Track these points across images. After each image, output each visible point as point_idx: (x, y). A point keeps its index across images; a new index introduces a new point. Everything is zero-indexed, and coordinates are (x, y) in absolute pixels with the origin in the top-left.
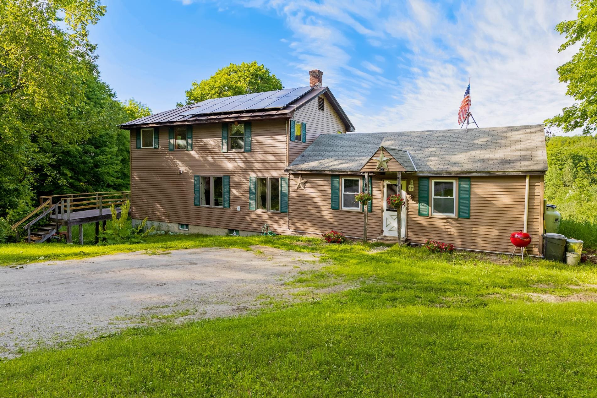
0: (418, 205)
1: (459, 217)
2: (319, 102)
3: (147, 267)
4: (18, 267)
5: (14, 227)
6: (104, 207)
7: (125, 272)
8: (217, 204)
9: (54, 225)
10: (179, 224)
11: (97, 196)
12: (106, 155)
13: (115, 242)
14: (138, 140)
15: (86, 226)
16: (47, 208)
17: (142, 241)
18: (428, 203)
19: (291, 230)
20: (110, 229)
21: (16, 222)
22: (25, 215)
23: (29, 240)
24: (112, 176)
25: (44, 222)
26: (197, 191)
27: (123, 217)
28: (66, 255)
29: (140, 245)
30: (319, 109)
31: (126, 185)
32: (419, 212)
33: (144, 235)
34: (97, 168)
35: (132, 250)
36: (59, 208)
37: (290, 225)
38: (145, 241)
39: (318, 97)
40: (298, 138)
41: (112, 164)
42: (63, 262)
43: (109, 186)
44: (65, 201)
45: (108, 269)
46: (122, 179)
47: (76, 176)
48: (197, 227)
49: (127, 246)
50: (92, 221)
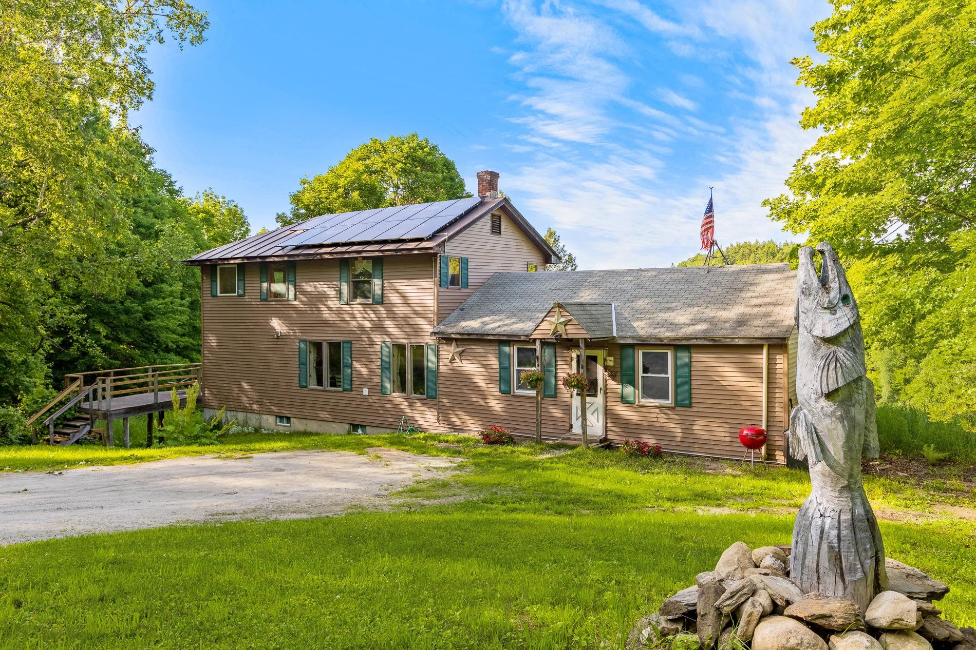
0: (620, 386)
1: (677, 404)
2: (493, 222)
3: (217, 474)
4: (56, 473)
5: (28, 422)
6: (160, 390)
7: (189, 480)
8: (333, 384)
9: (87, 419)
10: (277, 416)
11: (150, 373)
12: (164, 298)
13: (177, 442)
14: (214, 283)
15: (132, 420)
16: (76, 393)
17: (216, 442)
18: (633, 384)
19: (442, 425)
20: (170, 424)
21: (31, 414)
22: (45, 403)
23: (51, 441)
24: (174, 333)
25: (73, 415)
26: (303, 364)
27: (190, 406)
28: (113, 460)
29: (211, 447)
30: (493, 232)
31: (196, 348)
32: (622, 397)
33: (220, 433)
34: (149, 320)
35: (200, 453)
36: (95, 391)
37: (441, 418)
38: (222, 443)
39: (490, 215)
40: (454, 281)
41: (173, 312)
42: (110, 467)
43: (168, 350)
44: (104, 382)
45: (168, 476)
46: (190, 336)
47: (115, 333)
48: (303, 420)
49: (195, 448)
50: (143, 411)
